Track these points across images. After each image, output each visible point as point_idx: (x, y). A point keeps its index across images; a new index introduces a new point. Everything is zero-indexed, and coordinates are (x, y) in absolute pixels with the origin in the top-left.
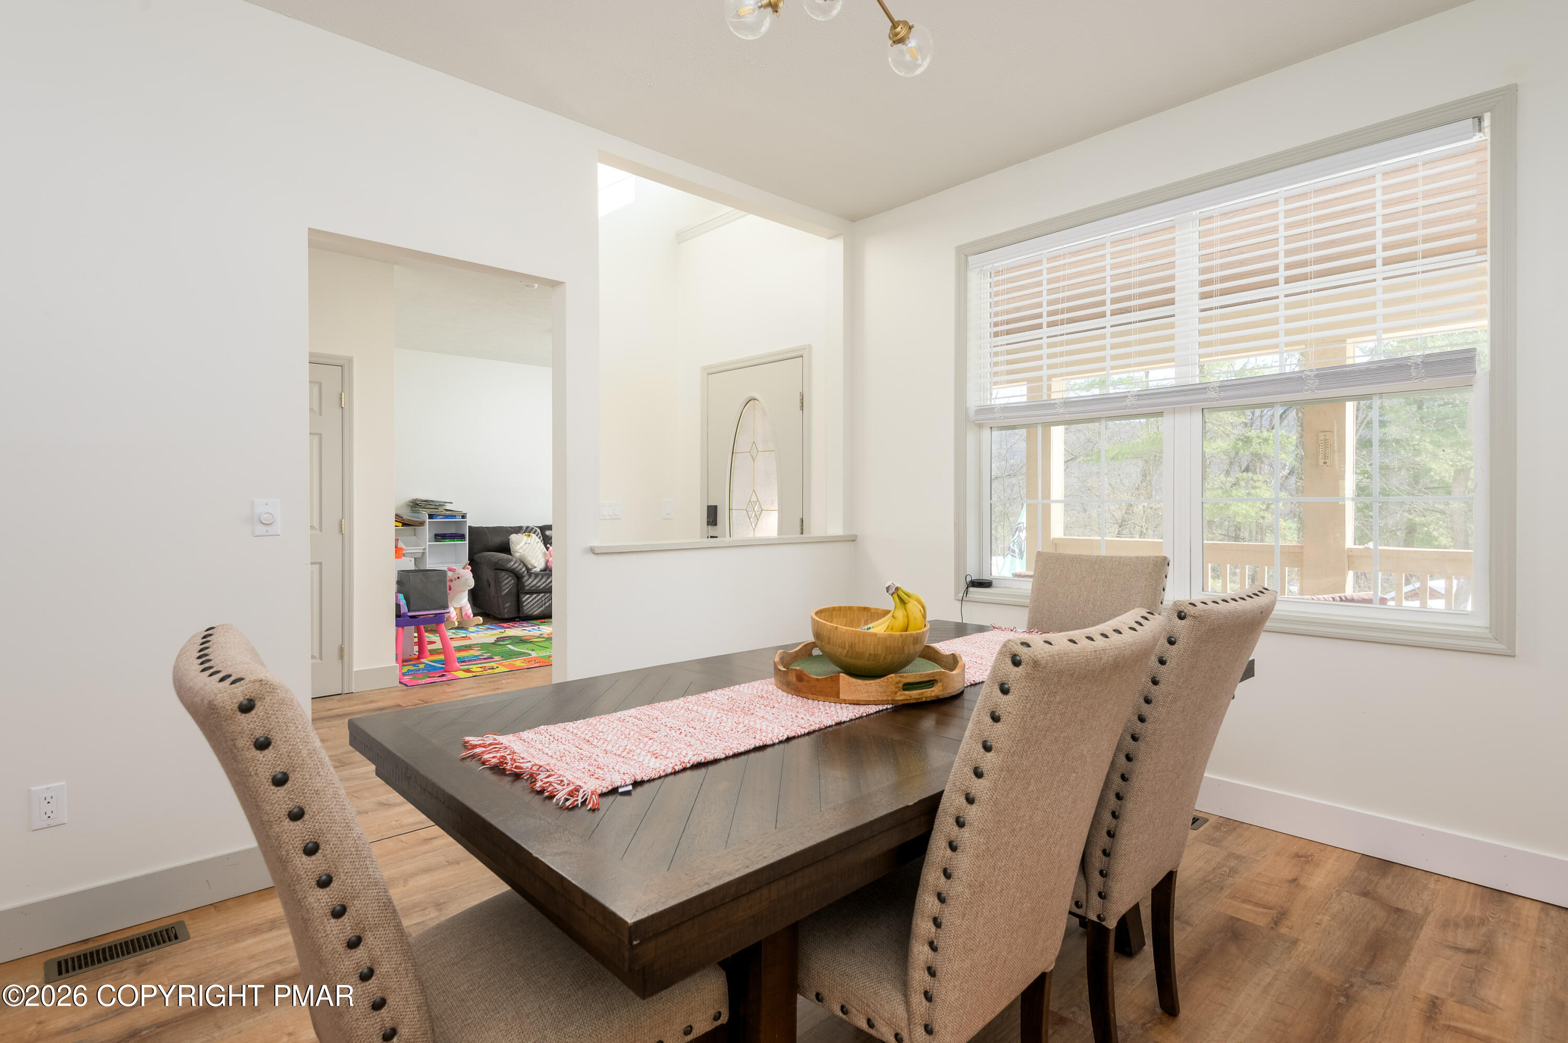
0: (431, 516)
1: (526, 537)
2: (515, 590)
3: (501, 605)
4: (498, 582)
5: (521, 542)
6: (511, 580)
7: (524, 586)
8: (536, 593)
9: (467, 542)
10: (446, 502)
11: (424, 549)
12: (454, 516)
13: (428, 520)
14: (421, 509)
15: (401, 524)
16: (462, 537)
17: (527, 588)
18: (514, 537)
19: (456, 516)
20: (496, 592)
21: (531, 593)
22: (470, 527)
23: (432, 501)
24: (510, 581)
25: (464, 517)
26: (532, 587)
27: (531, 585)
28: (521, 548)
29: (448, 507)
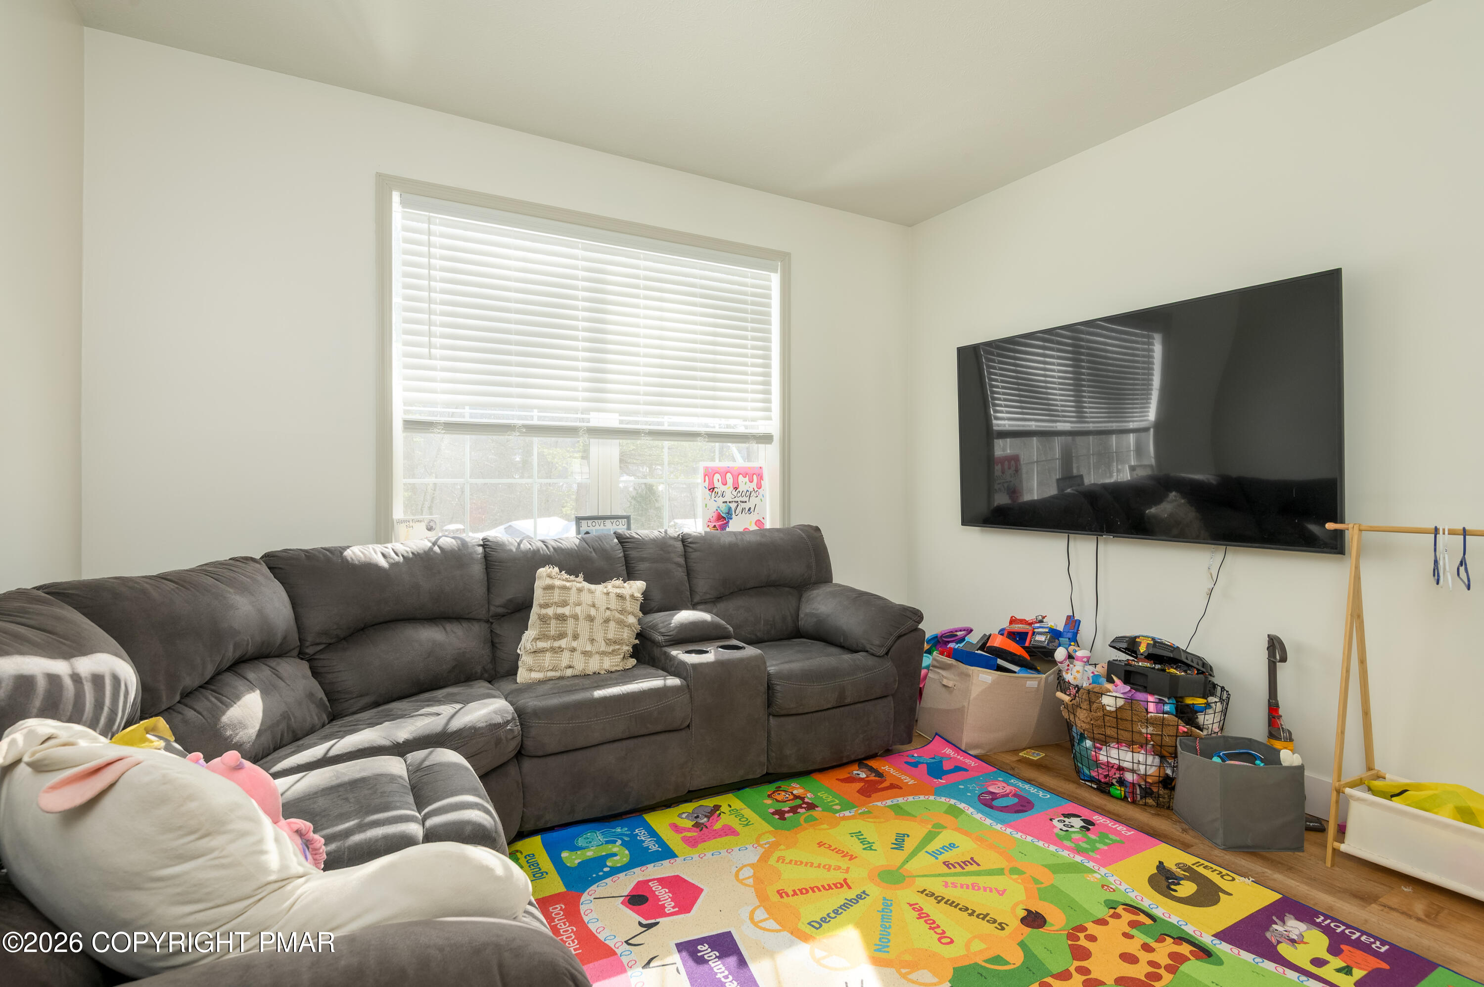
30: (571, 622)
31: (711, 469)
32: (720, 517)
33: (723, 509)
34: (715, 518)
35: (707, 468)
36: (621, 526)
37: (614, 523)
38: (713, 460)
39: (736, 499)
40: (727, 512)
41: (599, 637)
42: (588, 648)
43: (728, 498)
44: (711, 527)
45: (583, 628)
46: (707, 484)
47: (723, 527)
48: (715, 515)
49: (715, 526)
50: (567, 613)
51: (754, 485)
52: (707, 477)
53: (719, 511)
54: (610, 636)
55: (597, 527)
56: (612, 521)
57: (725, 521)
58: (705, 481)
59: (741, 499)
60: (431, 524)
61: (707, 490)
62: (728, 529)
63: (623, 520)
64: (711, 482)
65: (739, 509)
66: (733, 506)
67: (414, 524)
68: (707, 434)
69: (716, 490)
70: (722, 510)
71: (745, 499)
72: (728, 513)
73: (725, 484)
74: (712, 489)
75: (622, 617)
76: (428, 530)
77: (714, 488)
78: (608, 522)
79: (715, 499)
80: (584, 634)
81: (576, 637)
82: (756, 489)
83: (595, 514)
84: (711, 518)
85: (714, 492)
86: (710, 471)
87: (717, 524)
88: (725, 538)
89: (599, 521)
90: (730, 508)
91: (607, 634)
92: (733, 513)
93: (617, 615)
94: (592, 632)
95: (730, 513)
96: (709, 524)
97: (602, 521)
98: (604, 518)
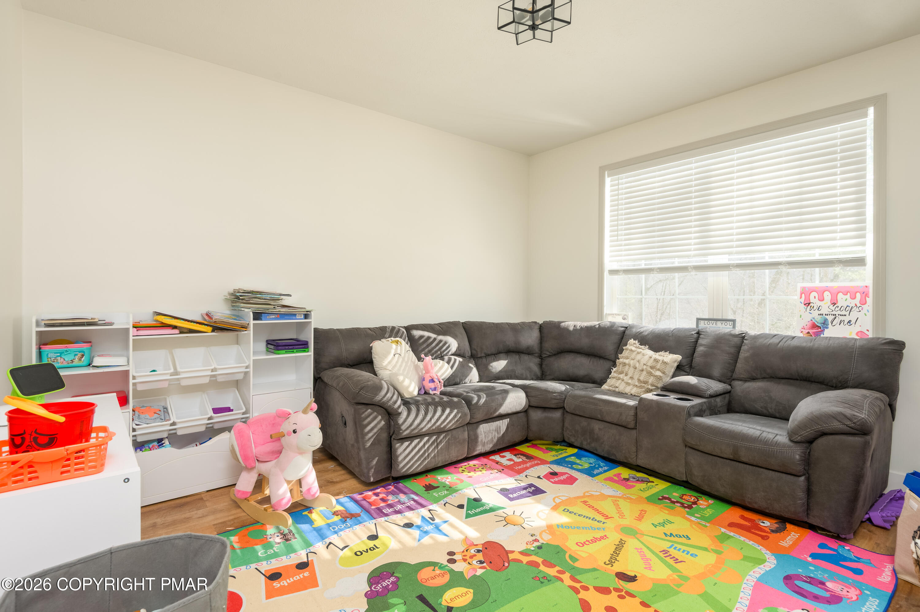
0: (257, 316)
1: (394, 346)
2: (384, 435)
3: (364, 462)
4: (359, 425)
5: (389, 353)
6: (381, 420)
7: (399, 427)
8: (416, 437)
9: (311, 353)
10: (281, 295)
11: (247, 367)
12: (293, 315)
13: (252, 322)
14: (242, 305)
15: (210, 329)
16: (304, 345)
17: (405, 433)
18: (378, 346)
19: (295, 315)
20: (357, 441)
21: (410, 438)
22: (316, 330)
23: (260, 293)
24: (379, 423)
25: (307, 316)
26: (414, 429)
27: (412, 427)
28: (390, 363)
29: (286, 301)
30: (627, 367)
31: (808, 289)
32: (814, 326)
33: (819, 320)
34: (808, 326)
35: (804, 288)
36: (728, 326)
37: (724, 323)
38: (812, 280)
39: (834, 313)
40: (823, 322)
41: (636, 377)
42: (630, 381)
43: (824, 311)
44: (804, 333)
45: (631, 372)
46: (803, 300)
47: (817, 334)
48: (809, 324)
49: (808, 333)
50: (627, 363)
51: (857, 301)
52: (803, 295)
53: (814, 321)
54: (642, 378)
55: (711, 325)
56: (722, 322)
57: (820, 330)
58: (801, 298)
59: (839, 312)
60: (625, 317)
61: (803, 304)
62: (822, 336)
63: (730, 322)
64: (808, 297)
65: (837, 321)
66: (830, 318)
67: (616, 316)
68: (787, 263)
69: (811, 304)
70: (817, 320)
71: (843, 313)
72: (824, 324)
73: (822, 299)
74: (808, 304)
75: (652, 371)
76: (623, 319)
77: (809, 304)
78: (719, 323)
79: (810, 312)
80: (630, 375)
81: (626, 375)
82: (859, 305)
83: (711, 317)
84: (805, 326)
85: (809, 307)
86: (807, 290)
87: (811, 331)
88: (818, 343)
89: (713, 322)
90: (826, 320)
91: (640, 377)
92: (830, 324)
93: (649, 369)
94: (634, 374)
95: (826, 323)
96: (803, 330)
97: (715, 322)
98: (717, 320)
